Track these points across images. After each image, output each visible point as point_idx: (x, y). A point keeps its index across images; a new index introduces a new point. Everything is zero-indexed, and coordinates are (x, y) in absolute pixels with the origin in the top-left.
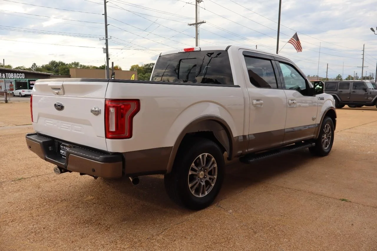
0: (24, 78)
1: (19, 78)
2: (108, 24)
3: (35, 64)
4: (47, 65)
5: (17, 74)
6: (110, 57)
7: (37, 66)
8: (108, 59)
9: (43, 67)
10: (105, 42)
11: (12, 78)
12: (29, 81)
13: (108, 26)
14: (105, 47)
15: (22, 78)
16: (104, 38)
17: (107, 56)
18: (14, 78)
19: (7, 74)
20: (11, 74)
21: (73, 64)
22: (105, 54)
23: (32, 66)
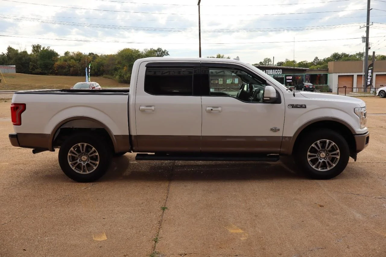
0: (281, 73)
1: (277, 74)
2: (371, 8)
3: (317, 58)
4: (329, 58)
5: (276, 70)
6: (370, 46)
7: (319, 60)
8: (368, 48)
9: (324, 60)
10: (366, 30)
11: (271, 74)
12: (286, 76)
13: (370, 11)
14: (365, 36)
15: (280, 74)
16: (365, 26)
17: (367, 45)
18: (272, 74)
19: (267, 71)
20: (271, 70)
21: (357, 54)
22: (365, 44)
23: (314, 60)
